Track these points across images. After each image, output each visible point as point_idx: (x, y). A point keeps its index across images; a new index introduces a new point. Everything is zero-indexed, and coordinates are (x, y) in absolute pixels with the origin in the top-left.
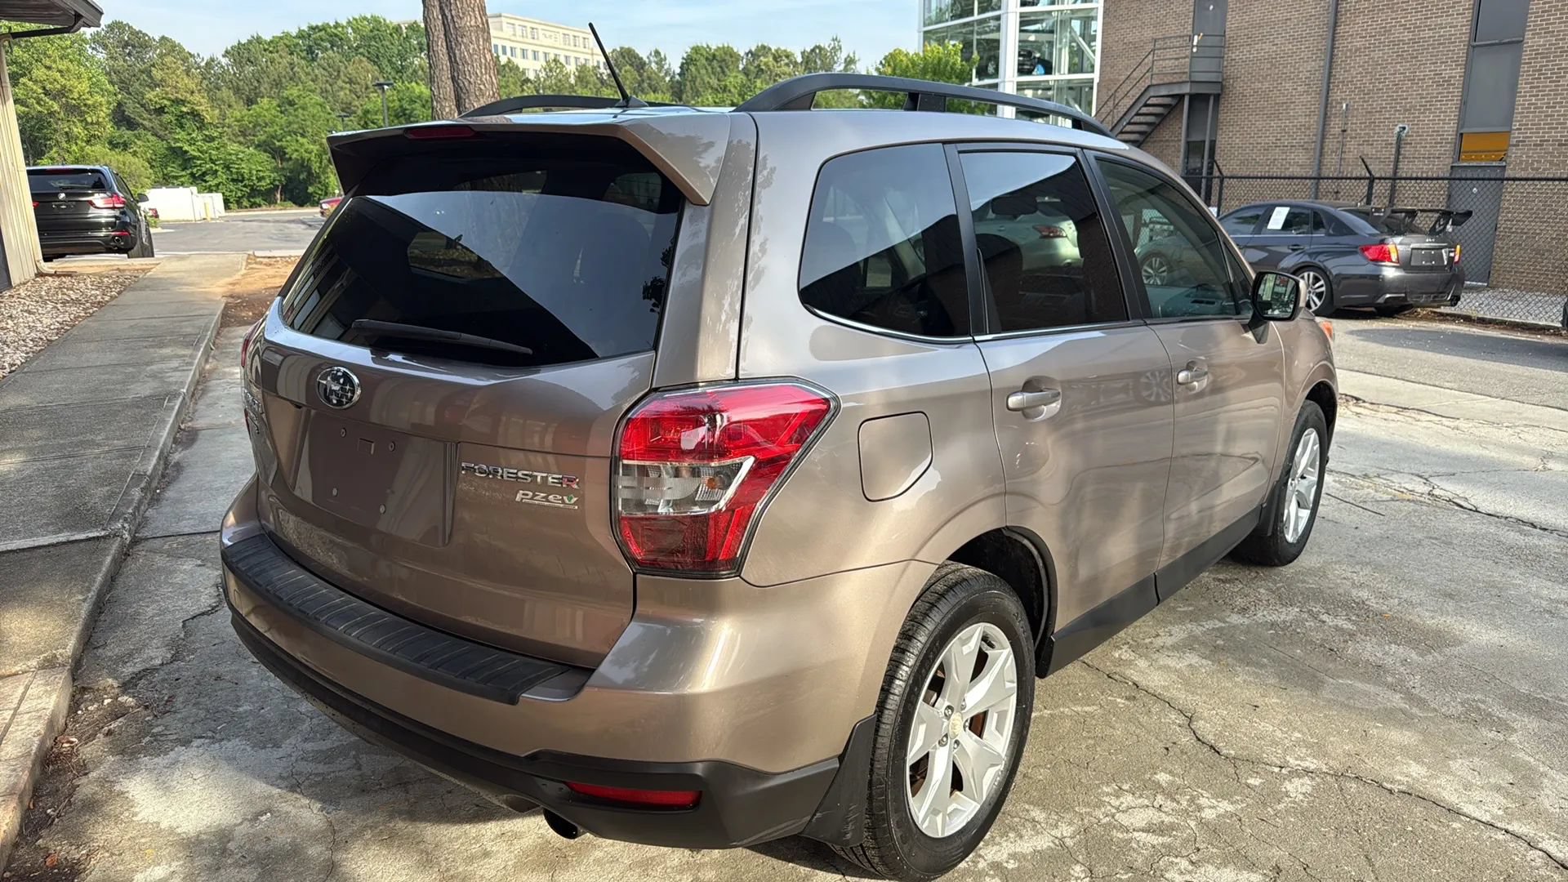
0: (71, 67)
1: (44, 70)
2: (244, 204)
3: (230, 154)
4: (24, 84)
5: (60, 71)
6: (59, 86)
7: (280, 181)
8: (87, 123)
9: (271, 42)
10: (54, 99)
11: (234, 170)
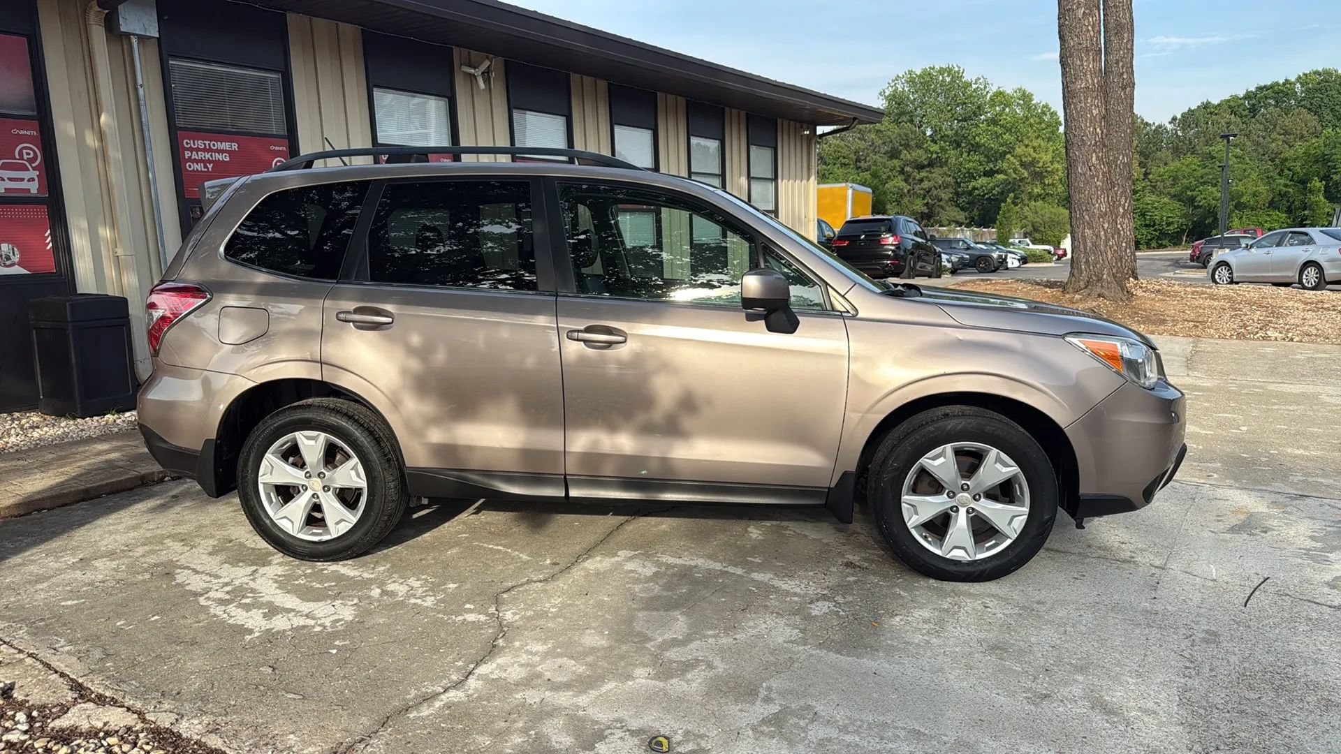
0: (1042, 144)
1: (1023, 147)
2: (1152, 245)
3: (1148, 204)
4: (1008, 159)
5: (1034, 148)
6: (1030, 159)
7: (1187, 225)
8: (1045, 185)
9: (1219, 105)
10: (1025, 168)
11: (1148, 217)
